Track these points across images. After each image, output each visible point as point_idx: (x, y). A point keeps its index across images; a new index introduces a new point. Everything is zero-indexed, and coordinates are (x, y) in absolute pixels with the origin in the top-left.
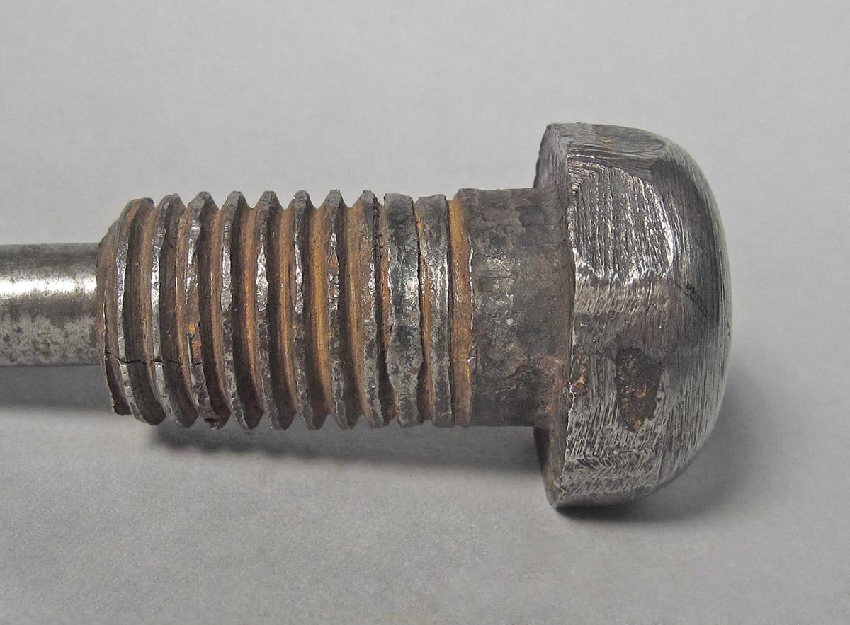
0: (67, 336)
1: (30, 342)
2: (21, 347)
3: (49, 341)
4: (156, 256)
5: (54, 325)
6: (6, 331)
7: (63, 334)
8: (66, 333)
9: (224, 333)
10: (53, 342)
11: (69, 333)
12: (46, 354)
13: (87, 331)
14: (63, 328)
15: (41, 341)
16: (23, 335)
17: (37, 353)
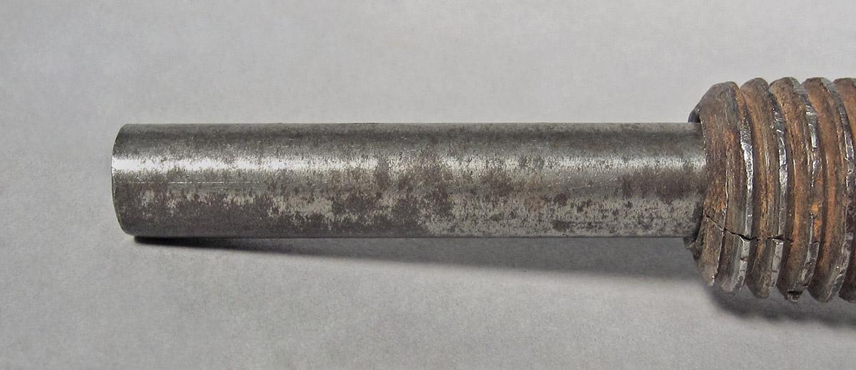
0: (673, 210)
1: (636, 216)
2: (626, 221)
3: (655, 216)
4: (780, 140)
5: (662, 200)
6: (617, 205)
7: (669, 209)
8: (673, 208)
9: (848, 214)
10: (657, 217)
11: (675, 208)
12: (647, 227)
13: (693, 207)
14: (670, 204)
15: (647, 215)
16: (632, 210)
17: (639, 226)
